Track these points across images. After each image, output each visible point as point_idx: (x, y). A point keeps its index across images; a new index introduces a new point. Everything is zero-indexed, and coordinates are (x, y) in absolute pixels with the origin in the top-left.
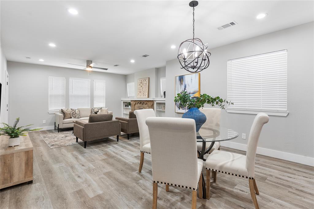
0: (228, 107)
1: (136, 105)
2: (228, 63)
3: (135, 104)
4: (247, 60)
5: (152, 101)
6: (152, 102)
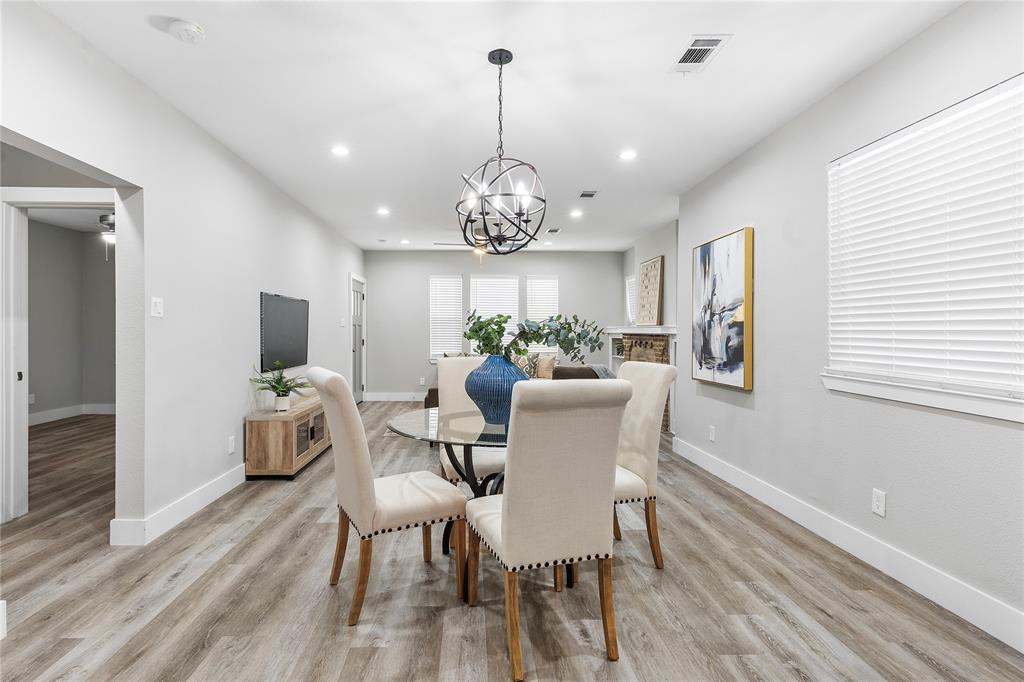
0: (832, 367)
1: (633, 350)
2: (830, 173)
3: (631, 346)
4: (905, 144)
5: (663, 336)
6: (663, 340)
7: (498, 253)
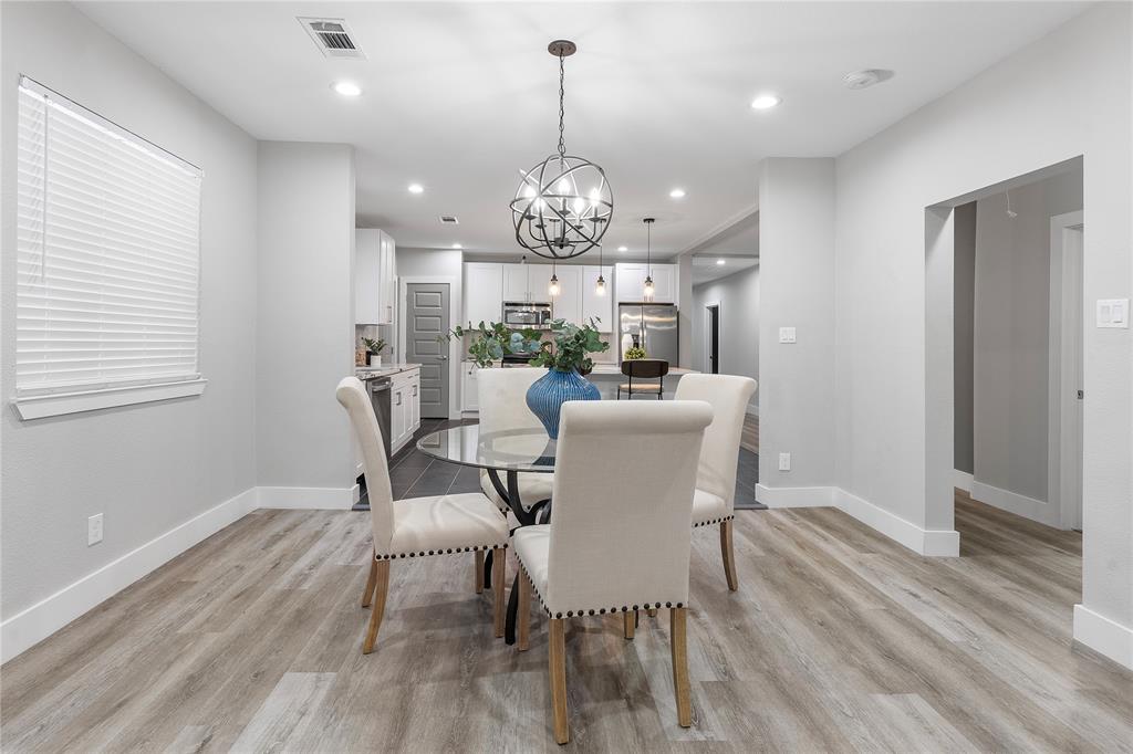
7: (556, 257)
